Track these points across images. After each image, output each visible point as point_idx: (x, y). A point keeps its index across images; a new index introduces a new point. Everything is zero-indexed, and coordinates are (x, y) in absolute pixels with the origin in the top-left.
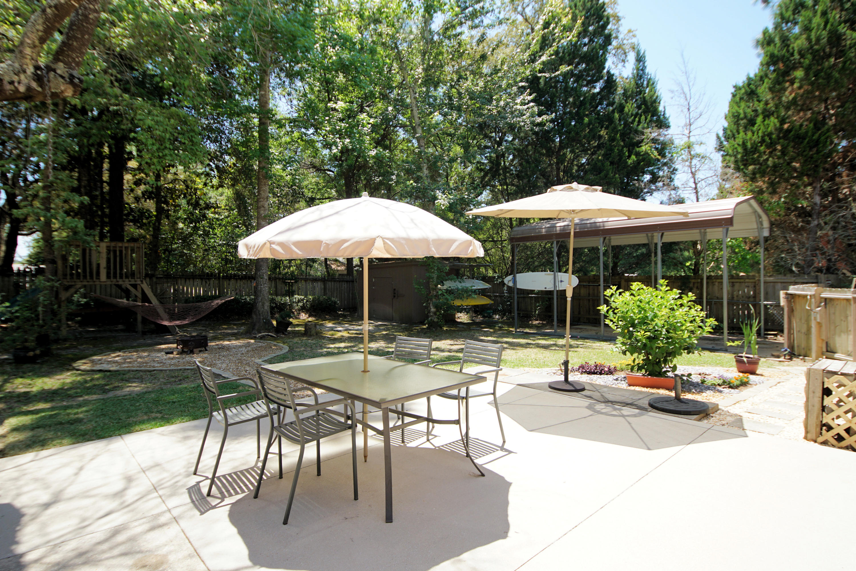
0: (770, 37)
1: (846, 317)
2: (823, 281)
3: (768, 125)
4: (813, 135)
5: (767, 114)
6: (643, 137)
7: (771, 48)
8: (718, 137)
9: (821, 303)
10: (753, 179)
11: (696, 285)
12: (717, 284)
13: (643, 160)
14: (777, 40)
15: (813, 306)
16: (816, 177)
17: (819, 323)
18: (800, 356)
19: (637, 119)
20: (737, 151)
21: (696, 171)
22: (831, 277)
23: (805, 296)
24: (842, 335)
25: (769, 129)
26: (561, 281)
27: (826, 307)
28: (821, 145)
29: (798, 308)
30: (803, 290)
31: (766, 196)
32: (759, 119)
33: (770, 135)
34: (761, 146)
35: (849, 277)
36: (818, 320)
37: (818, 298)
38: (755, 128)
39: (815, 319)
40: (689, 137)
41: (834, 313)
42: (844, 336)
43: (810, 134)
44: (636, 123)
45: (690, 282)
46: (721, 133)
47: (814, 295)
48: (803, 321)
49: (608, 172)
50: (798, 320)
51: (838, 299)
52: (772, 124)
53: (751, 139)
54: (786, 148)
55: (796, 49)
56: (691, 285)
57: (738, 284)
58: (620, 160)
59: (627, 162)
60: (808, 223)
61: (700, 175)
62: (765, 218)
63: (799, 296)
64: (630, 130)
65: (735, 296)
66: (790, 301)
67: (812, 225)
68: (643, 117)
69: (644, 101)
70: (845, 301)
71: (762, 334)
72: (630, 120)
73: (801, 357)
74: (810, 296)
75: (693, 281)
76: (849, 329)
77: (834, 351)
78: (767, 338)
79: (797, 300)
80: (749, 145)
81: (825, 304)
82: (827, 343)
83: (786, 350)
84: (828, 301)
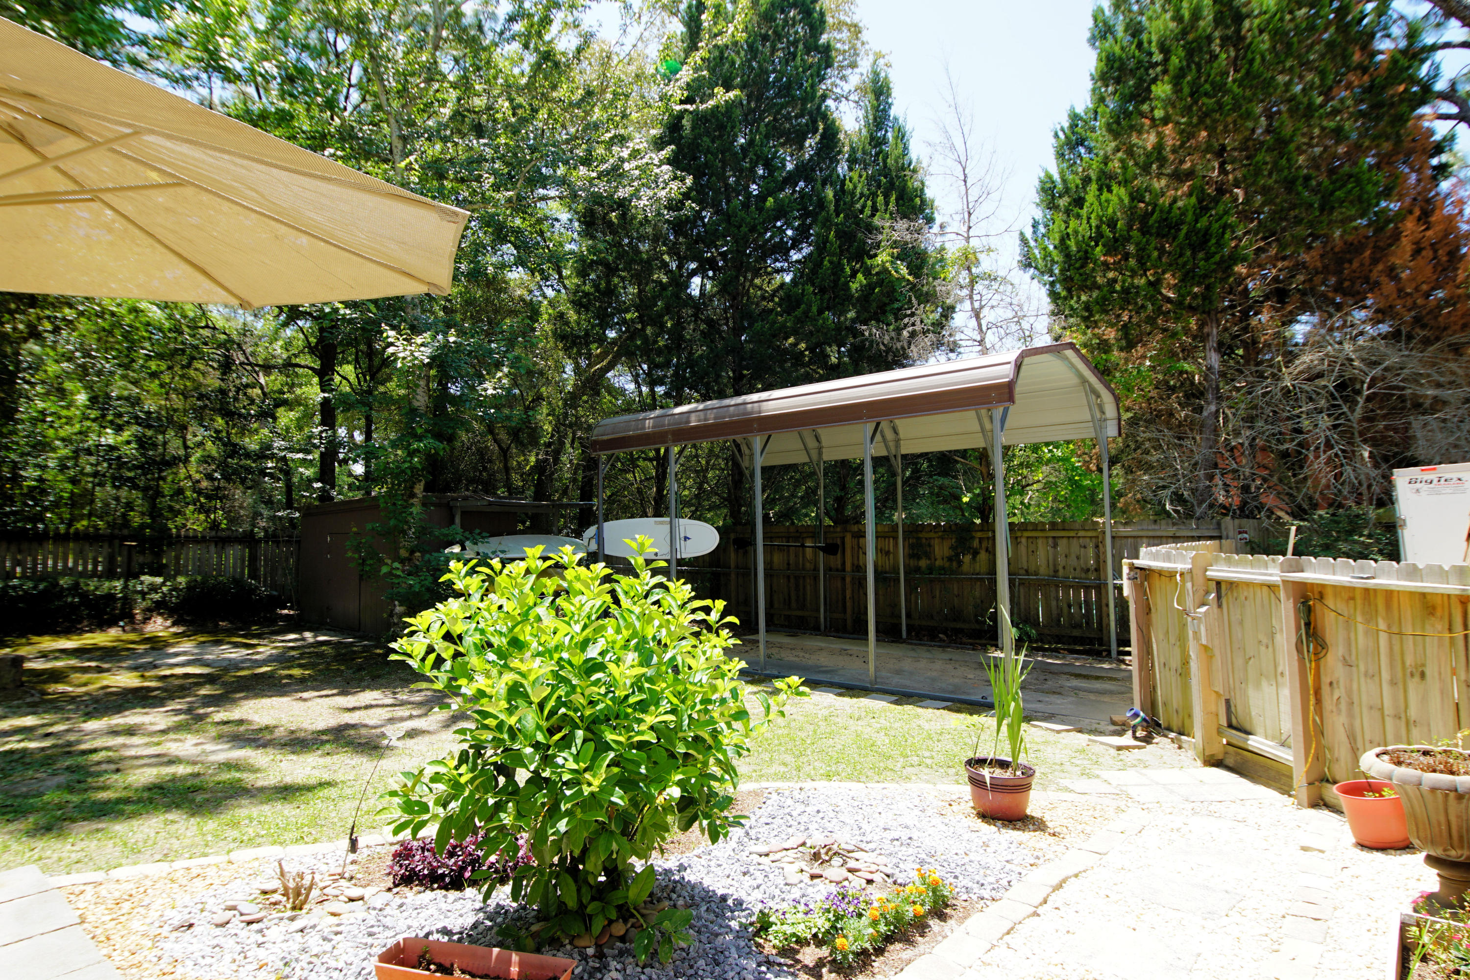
0: (1105, 23)
1: (1272, 636)
2: (1231, 534)
3: (1107, 201)
4: (1197, 221)
5: (1106, 181)
6: (880, 237)
7: (1109, 43)
8: (1024, 240)
9: (1207, 593)
10: (1088, 321)
11: (984, 545)
12: (1024, 540)
13: (881, 283)
14: (1120, 29)
15: (1189, 603)
16: (1209, 313)
17: (1206, 648)
18: (1170, 730)
19: (869, 203)
20: (1052, 261)
21: (982, 307)
22: (1249, 524)
23: (1171, 575)
24: (1264, 684)
25: (1110, 210)
26: (686, 538)
27: (1220, 606)
28: (1213, 241)
29: (1158, 602)
30: (1168, 558)
31: (1116, 355)
32: (1091, 195)
33: (1112, 224)
34: (1097, 245)
35: (1284, 524)
36: (1204, 642)
37: (1200, 580)
38: (1084, 212)
39: (1196, 634)
40: (968, 239)
41: (1241, 623)
42: (1268, 689)
43: (1190, 217)
44: (868, 211)
45: (973, 538)
46: (1029, 233)
47: (1191, 571)
48: (1172, 640)
49: (810, 306)
50: (1161, 636)
51: (1248, 584)
52: (1114, 199)
53: (1076, 232)
54: (1143, 250)
55: (1154, 38)
56: (976, 543)
57: (1065, 541)
58: (836, 282)
59: (849, 288)
60: (1199, 410)
61: (988, 316)
62: (1107, 398)
63: (1160, 573)
64: (858, 224)
65: (1060, 568)
66: (1142, 584)
67: (1205, 414)
68: (880, 199)
69: (885, 171)
70: (1265, 589)
71: (1114, 654)
72: (858, 206)
73: (1172, 735)
74: (1182, 574)
75: (979, 535)
76: (1280, 670)
77: (1248, 727)
78: (1123, 662)
79: (1156, 581)
80: (1072, 244)
81: (1219, 597)
82: (1228, 702)
83: (1136, 715)
84: (1223, 587)
